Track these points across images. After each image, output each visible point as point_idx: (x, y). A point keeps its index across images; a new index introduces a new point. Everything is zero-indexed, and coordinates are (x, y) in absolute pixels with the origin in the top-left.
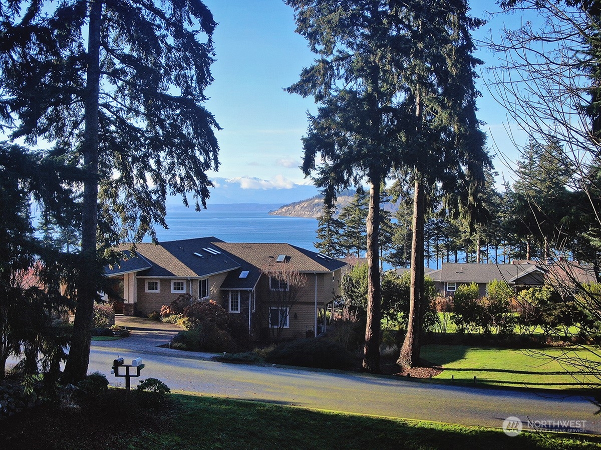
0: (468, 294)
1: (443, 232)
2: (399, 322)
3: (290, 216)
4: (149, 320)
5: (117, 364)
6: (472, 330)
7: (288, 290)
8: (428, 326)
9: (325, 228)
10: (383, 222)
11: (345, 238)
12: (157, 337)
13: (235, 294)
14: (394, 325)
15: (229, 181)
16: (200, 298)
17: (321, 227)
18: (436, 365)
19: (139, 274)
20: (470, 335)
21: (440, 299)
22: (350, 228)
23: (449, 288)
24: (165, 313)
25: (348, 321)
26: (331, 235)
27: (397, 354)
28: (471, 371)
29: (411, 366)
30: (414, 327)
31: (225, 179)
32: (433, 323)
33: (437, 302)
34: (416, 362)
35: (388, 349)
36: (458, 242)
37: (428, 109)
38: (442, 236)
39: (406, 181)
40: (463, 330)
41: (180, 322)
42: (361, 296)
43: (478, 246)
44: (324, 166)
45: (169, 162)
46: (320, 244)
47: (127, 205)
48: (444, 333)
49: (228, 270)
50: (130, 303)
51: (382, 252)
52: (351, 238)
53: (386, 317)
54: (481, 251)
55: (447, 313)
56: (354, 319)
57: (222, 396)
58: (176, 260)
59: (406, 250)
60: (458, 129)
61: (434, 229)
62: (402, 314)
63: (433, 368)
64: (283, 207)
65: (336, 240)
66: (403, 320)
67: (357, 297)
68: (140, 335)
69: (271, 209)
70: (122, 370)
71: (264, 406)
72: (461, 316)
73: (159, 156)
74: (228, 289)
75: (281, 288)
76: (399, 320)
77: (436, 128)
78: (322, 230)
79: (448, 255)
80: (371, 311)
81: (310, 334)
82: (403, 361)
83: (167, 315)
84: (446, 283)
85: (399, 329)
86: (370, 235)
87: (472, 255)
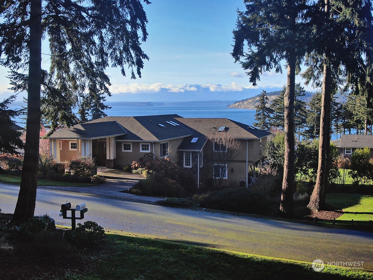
0: (362, 155)
1: (341, 116)
2: (310, 176)
3: (241, 108)
4: (123, 172)
5: (65, 208)
6: (364, 182)
7: (226, 151)
8: (331, 179)
9: (261, 113)
10: (301, 109)
11: (274, 120)
12: (124, 184)
13: (188, 154)
14: (306, 178)
15: (202, 87)
16: (161, 156)
17: (258, 112)
18: (338, 209)
19: (117, 138)
20: (363, 186)
21: (340, 159)
22: (278, 113)
23: (347, 152)
24: (134, 166)
25: (270, 175)
26: (265, 118)
27: (307, 200)
28: (366, 215)
29: (318, 210)
30: (321, 180)
31: (200, 85)
32: (335, 177)
33: (339, 162)
34: (322, 207)
35: (300, 196)
36: (352, 123)
37: (334, 8)
38: (341, 119)
39: (317, 68)
40: (358, 182)
41: (144, 173)
42: (281, 156)
43: (366, 124)
44: (250, 53)
45: (110, 37)
46: (257, 124)
47: (76, 75)
48: (344, 184)
49: (183, 137)
50: (111, 159)
51: (299, 129)
52: (278, 120)
53: (300, 172)
54: (367, 129)
55: (346, 170)
56: (275, 173)
57: (153, 237)
58: (144, 129)
59: (316, 128)
60: (359, 23)
61: (335, 114)
62: (312, 170)
63: (336, 211)
64: (236, 103)
65: (268, 122)
66: (313, 175)
67: (278, 157)
68: (113, 182)
69: (228, 104)
70: (69, 213)
71: (186, 249)
72: (356, 172)
73: (102, 33)
74: (183, 150)
75: (221, 150)
76: (310, 174)
77: (341, 21)
78: (259, 114)
79: (345, 131)
80: (287, 167)
81: (243, 183)
82: (312, 205)
83: (136, 168)
84: (344, 148)
85: (310, 181)
86: (287, 108)
87: (361, 131)
